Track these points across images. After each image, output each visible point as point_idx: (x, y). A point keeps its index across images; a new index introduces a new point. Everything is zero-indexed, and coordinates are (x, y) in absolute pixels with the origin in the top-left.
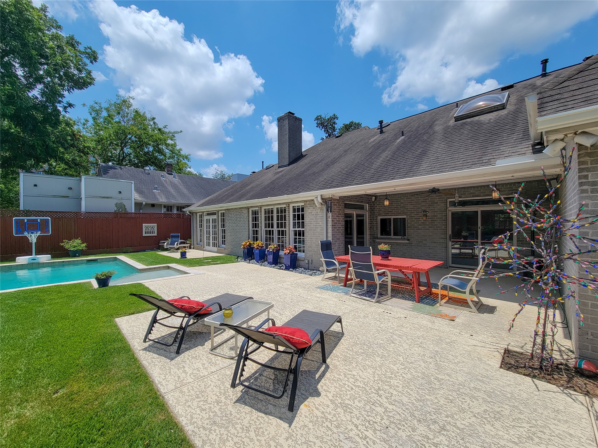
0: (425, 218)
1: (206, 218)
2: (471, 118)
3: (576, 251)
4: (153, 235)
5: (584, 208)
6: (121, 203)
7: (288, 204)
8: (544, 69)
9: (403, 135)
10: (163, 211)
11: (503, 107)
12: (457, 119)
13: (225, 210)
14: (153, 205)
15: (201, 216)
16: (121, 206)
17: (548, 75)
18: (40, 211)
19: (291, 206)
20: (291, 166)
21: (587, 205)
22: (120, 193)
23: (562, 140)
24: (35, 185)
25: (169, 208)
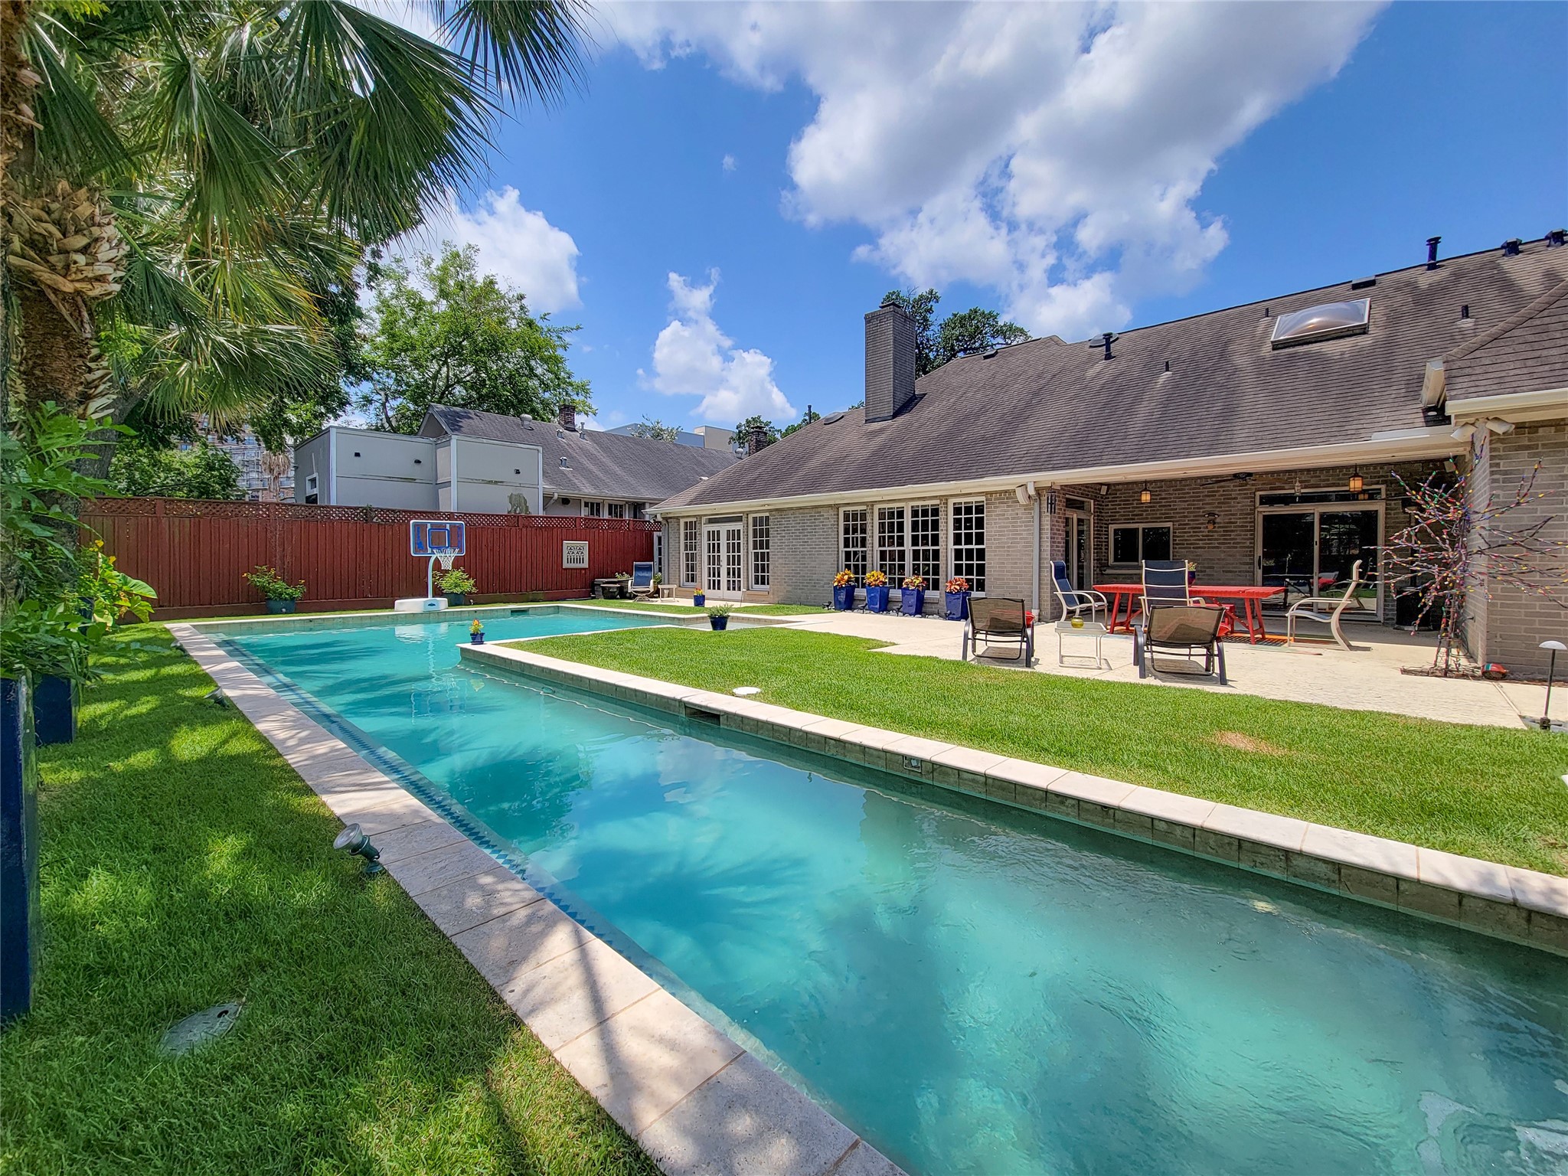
0: (1211, 527)
1: (706, 528)
2: (1305, 347)
3: (1484, 546)
4: (581, 566)
5: (1495, 500)
6: (519, 496)
7: (945, 498)
8: (1433, 254)
9: (1167, 370)
10: (585, 512)
11: (1363, 330)
12: (1277, 346)
13: (770, 511)
14: (565, 501)
15: (689, 526)
16: (518, 500)
17: (1440, 267)
18: (388, 510)
19: (951, 501)
20: (900, 419)
21: (1498, 496)
22: (518, 472)
23: (1473, 424)
24: (357, 455)
25: (595, 507)
